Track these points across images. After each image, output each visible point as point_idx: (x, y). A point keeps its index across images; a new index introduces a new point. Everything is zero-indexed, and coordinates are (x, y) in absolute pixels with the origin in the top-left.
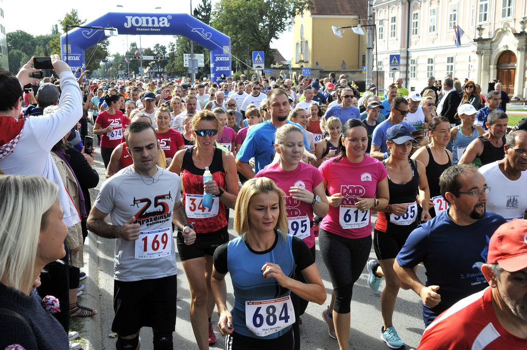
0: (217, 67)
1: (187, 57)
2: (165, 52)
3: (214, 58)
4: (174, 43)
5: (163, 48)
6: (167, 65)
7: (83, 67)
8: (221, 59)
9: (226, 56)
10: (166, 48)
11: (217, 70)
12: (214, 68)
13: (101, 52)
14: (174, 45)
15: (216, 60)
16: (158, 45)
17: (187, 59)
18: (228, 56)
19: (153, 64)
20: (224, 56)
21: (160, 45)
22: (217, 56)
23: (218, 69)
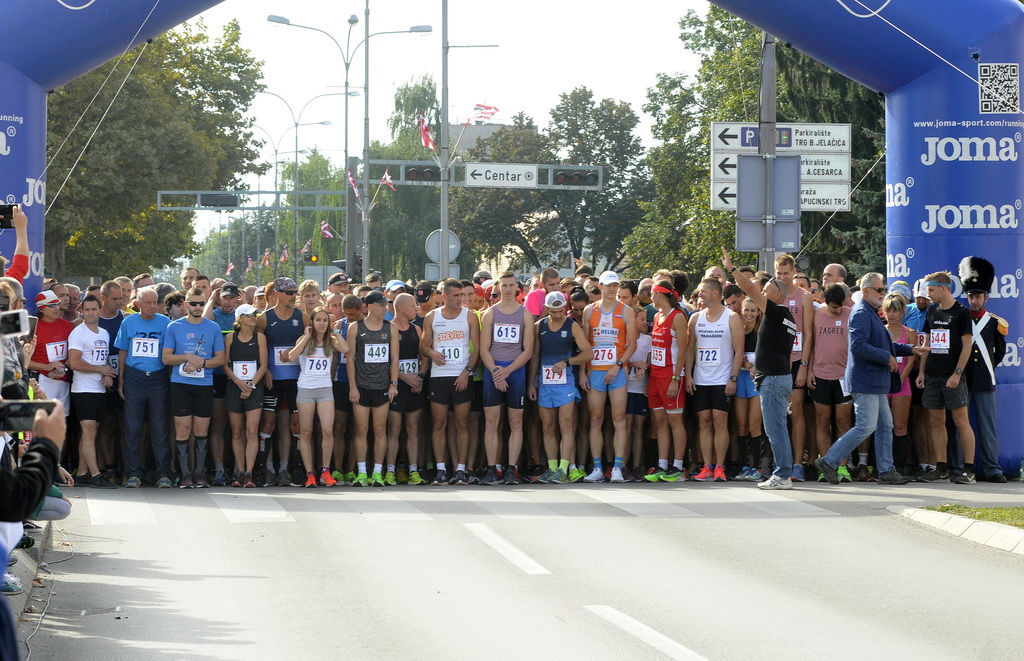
0: (932, 209)
1: (735, 144)
2: (625, 148)
3: (913, 145)
4: (686, 84)
5: (618, 121)
6: (638, 230)
7: (28, 200)
8: (962, 149)
9: (998, 133)
10: (633, 120)
11: (929, 228)
12: (914, 214)
13: (199, 139)
14: (687, 98)
15: (927, 160)
16: (580, 98)
17: (733, 160)
18: (1010, 132)
19: (545, 229)
20: (982, 133)
21: (597, 101)
22: (932, 132)
23: (936, 217)
